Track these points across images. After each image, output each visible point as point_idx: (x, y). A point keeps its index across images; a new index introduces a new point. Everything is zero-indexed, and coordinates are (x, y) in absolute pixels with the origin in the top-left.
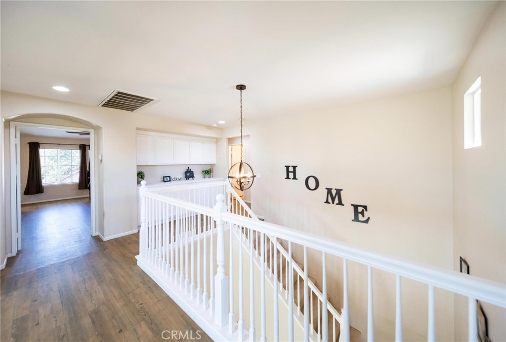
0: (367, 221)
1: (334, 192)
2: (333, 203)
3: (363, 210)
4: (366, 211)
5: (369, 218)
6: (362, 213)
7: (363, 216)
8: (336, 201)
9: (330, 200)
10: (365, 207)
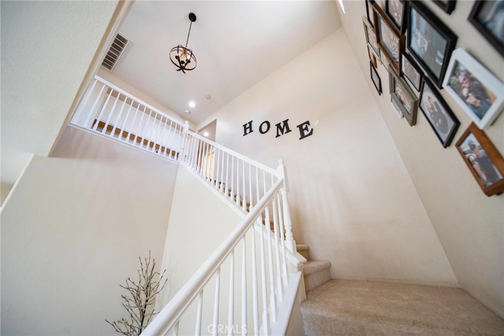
0: (311, 134)
1: (282, 125)
2: (283, 134)
3: (306, 126)
4: (309, 125)
5: (312, 129)
6: (306, 129)
7: (308, 131)
8: (285, 130)
9: (280, 133)
10: (308, 123)
